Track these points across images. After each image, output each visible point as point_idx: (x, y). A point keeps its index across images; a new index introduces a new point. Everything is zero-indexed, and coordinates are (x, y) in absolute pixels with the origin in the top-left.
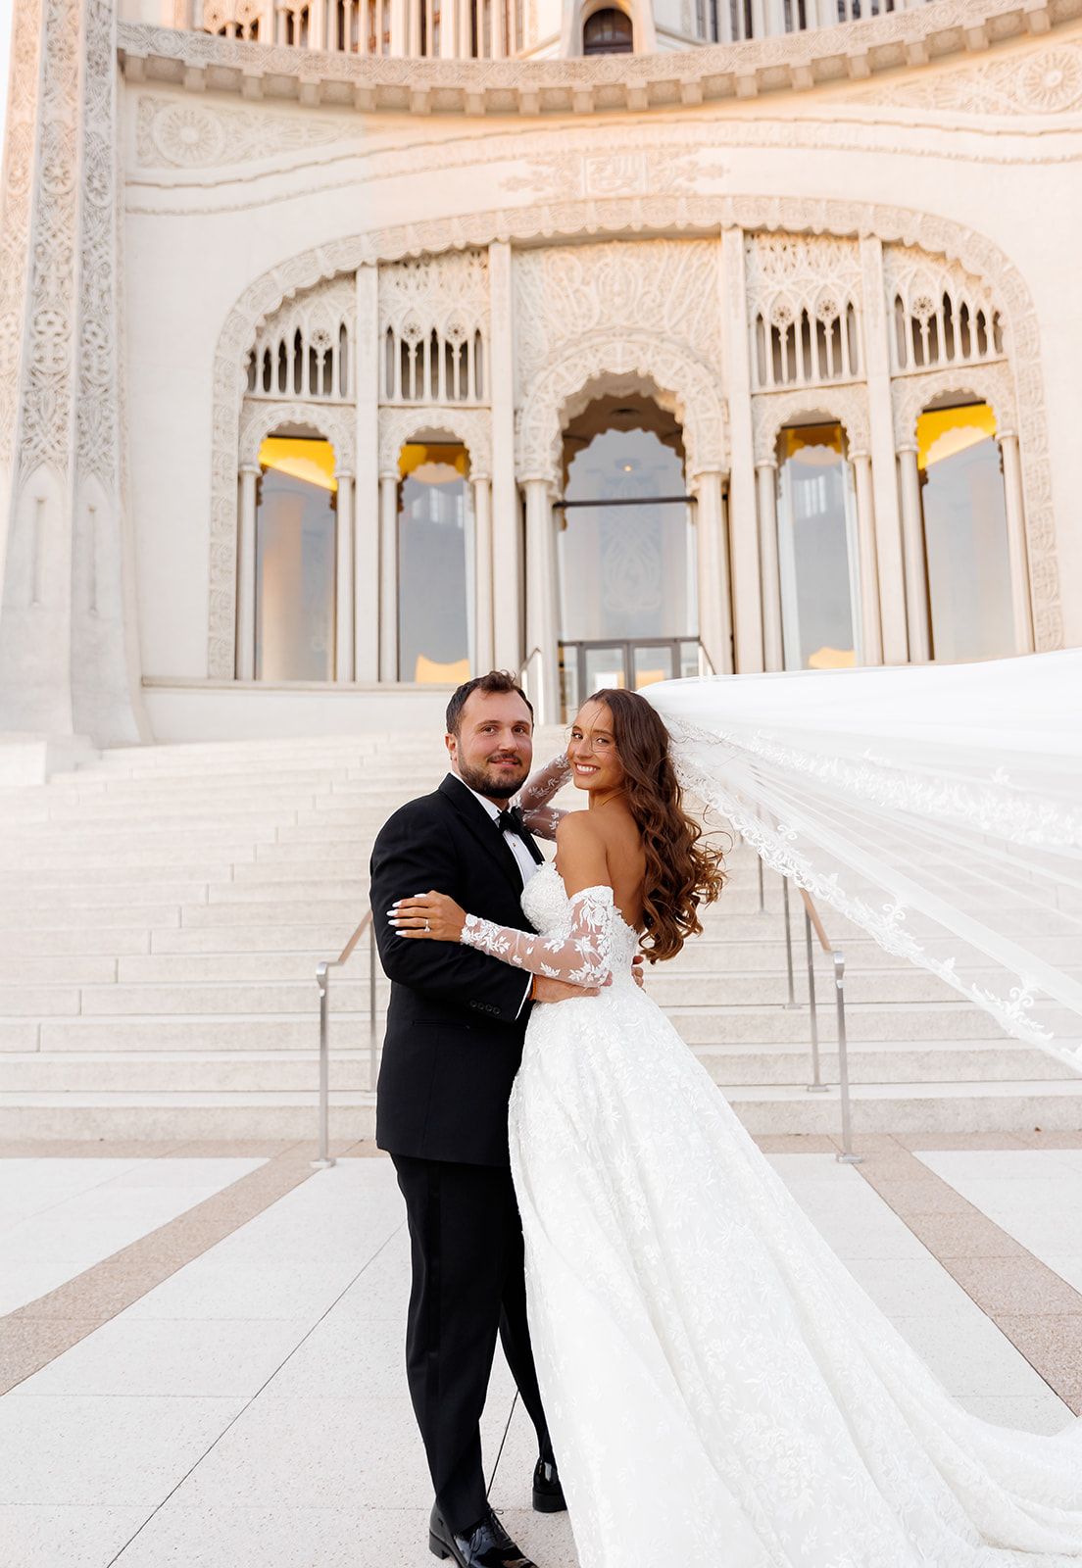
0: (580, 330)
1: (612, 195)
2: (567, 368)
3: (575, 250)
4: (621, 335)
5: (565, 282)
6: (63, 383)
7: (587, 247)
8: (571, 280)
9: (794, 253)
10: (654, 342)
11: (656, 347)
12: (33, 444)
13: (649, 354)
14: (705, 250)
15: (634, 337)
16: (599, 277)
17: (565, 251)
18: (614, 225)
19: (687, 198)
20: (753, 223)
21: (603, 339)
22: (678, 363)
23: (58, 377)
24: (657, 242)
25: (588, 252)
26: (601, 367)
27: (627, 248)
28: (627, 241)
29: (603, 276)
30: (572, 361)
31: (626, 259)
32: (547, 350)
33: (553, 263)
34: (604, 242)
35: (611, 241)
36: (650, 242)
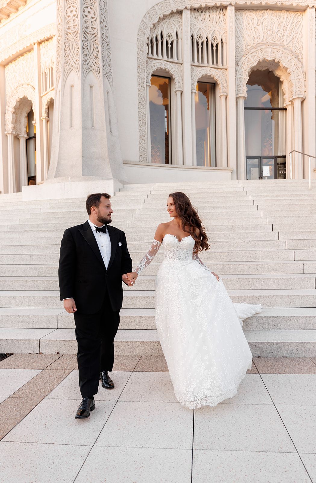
0: (256, 43)
3: (254, 12)
5: (251, 24)
6: (95, 39)
8: (253, 24)
10: (281, 49)
12: (87, 63)
13: (280, 54)
16: (263, 23)
17: (251, 12)
18: (271, 2)
21: (264, 47)
22: (289, 58)
23: (94, 36)
25: (259, 13)
26: (263, 57)
27: (273, 13)
28: (273, 10)
29: (264, 23)
30: (254, 54)
31: (272, 17)
32: (244, 49)
33: (247, 16)
34: (265, 10)
35: (267, 10)
36: (280, 11)
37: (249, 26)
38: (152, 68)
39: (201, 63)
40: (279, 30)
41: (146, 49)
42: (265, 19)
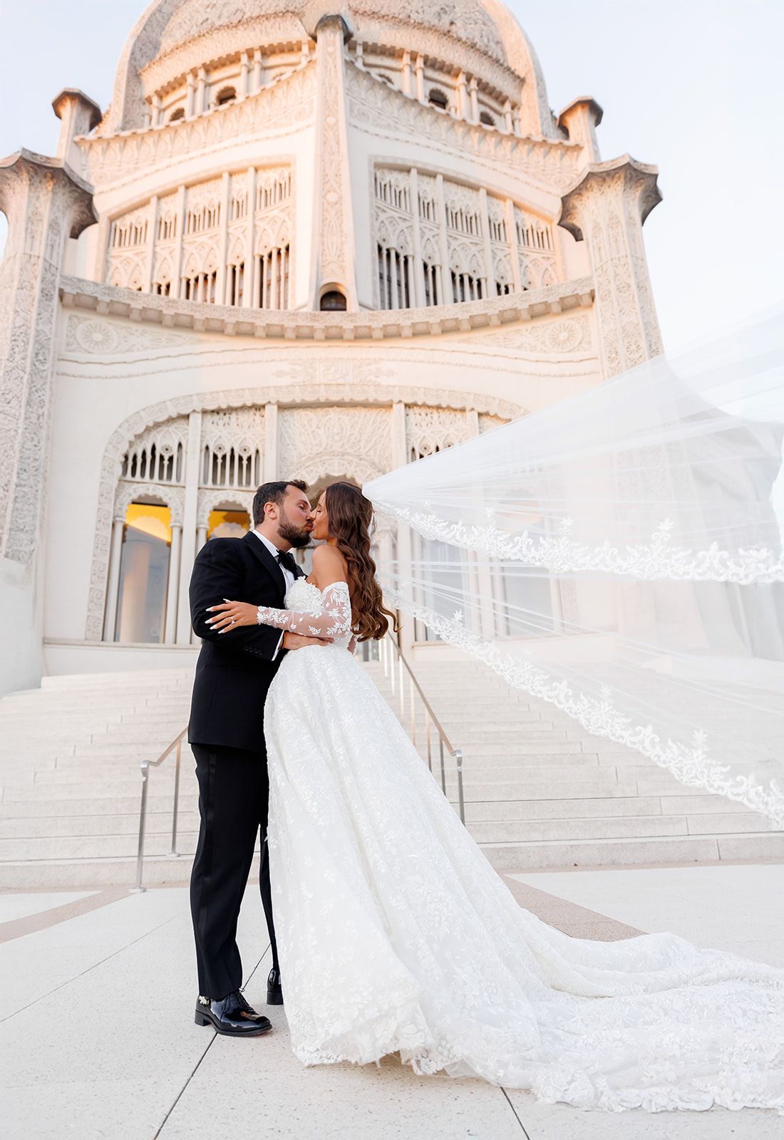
0: (314, 452)
1: (333, 382)
2: (307, 473)
3: (313, 410)
4: (338, 456)
5: (307, 427)
7: (319, 409)
8: (311, 426)
9: (432, 417)
10: (355, 460)
11: (357, 462)
13: (353, 466)
14: (384, 413)
15: (345, 457)
16: (326, 424)
17: (307, 410)
18: (335, 398)
19: (375, 386)
20: (410, 401)
21: (327, 457)
22: (368, 473)
24: (358, 408)
25: (320, 412)
26: (327, 472)
27: (341, 411)
28: (342, 407)
29: (328, 424)
30: (310, 468)
31: (341, 416)
32: (296, 461)
33: (301, 416)
34: (329, 407)
35: (332, 406)
36: (354, 408)
37: (303, 430)
38: (130, 495)
39: (221, 484)
40: (352, 434)
41: (119, 469)
42: (330, 419)
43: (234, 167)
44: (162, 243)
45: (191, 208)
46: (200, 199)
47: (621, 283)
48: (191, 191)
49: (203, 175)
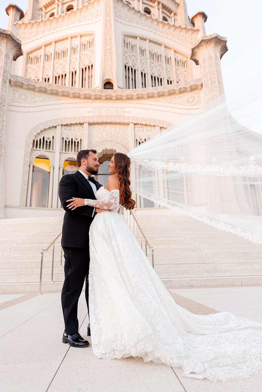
0: (101, 140)
1: (109, 115)
2: (99, 147)
3: (101, 125)
4: (110, 142)
7: (103, 125)
8: (100, 131)
9: (143, 128)
10: (116, 143)
13: (115, 146)
14: (126, 127)
15: (112, 142)
16: (105, 131)
17: (99, 125)
18: (109, 121)
19: (123, 117)
20: (135, 122)
21: (106, 142)
22: (120, 148)
25: (103, 126)
26: (106, 147)
27: (111, 126)
28: (111, 124)
29: (106, 131)
31: (111, 127)
32: (95, 144)
33: (97, 127)
34: (107, 124)
35: (108, 124)
36: (116, 125)
37: (97, 132)
38: (35, 155)
39: (68, 151)
40: (115, 134)
41: (31, 146)
42: (107, 128)
43: (73, 35)
44: (46, 63)
45: (57, 50)
46: (60, 47)
47: (212, 81)
48: (57, 44)
49: (61, 38)
